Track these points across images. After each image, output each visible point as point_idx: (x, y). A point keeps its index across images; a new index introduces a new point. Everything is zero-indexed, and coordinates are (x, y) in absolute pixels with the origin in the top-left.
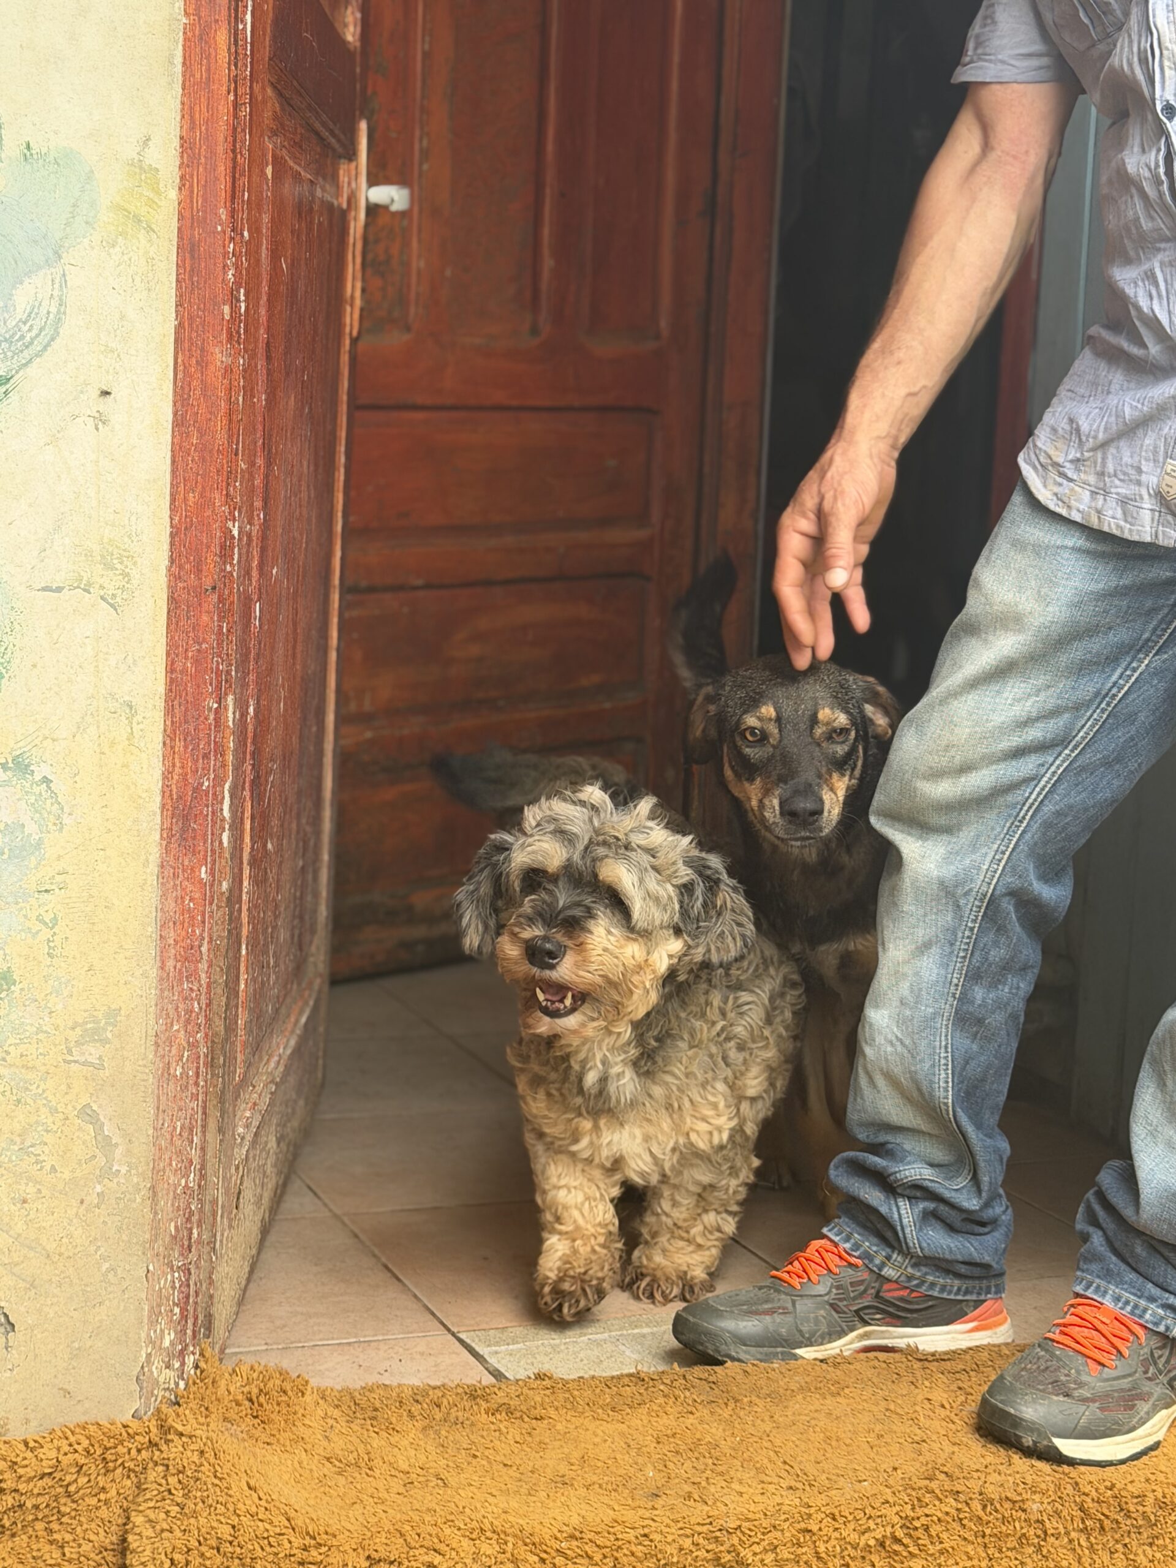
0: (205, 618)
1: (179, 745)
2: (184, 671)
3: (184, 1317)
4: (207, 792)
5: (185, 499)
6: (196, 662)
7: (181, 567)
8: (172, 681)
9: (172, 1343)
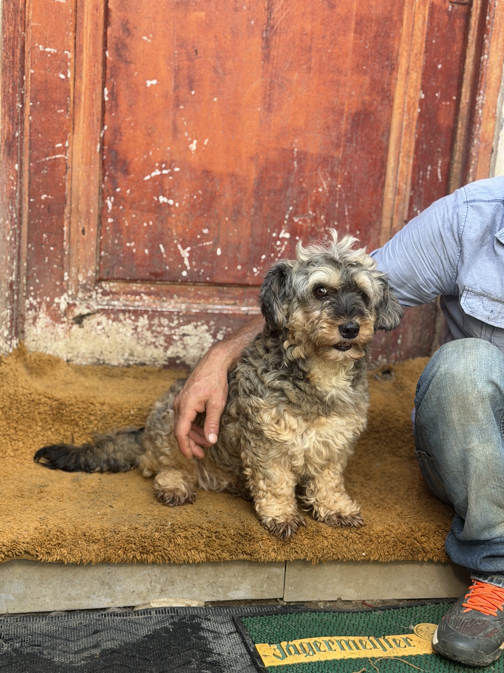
0: (16, 73)
1: (7, 118)
2: (8, 92)
3: (11, 326)
4: (17, 137)
5: (8, 29)
6: (13, 89)
7: (7, 53)
8: (4, 95)
9: (8, 335)
